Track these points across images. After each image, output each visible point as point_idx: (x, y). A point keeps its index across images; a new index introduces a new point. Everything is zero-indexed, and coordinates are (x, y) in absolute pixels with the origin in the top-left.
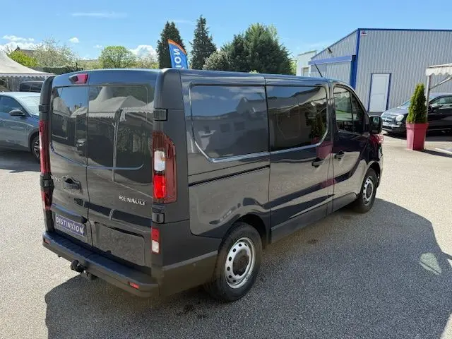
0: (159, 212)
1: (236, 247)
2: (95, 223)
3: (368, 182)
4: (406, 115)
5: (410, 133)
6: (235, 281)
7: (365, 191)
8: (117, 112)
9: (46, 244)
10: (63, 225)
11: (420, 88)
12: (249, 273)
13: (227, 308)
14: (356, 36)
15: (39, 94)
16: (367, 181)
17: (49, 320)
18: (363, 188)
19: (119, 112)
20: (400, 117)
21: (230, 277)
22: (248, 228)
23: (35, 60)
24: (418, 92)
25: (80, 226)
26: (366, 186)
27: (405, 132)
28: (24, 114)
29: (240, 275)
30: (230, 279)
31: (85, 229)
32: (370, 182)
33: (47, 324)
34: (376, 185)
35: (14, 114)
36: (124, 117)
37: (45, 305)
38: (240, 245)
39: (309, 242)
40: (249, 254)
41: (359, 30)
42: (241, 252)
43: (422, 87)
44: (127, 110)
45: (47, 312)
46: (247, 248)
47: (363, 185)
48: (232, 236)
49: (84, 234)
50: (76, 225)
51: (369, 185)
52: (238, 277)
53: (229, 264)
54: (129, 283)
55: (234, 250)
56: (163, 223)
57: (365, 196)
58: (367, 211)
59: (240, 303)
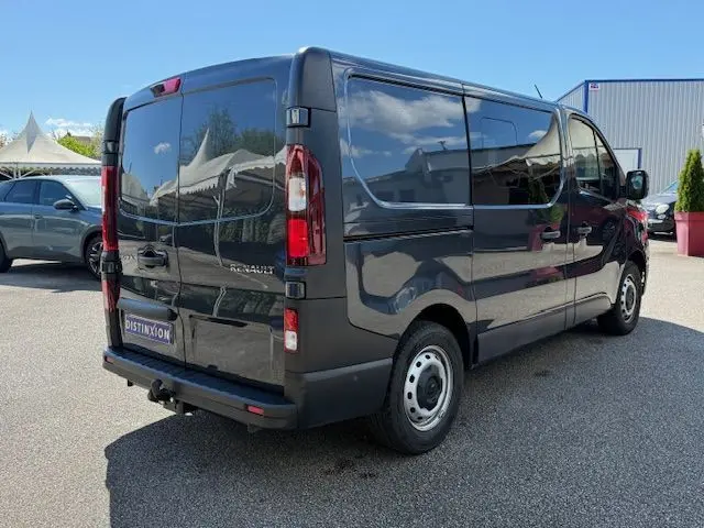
0: (298, 279)
1: (422, 358)
2: (191, 316)
3: (628, 283)
4: (672, 205)
5: (682, 229)
6: (420, 418)
7: (623, 298)
8: (222, 175)
9: (108, 364)
10: (136, 332)
11: (694, 155)
12: (444, 408)
13: (409, 465)
14: (581, 91)
15: (99, 178)
16: (626, 282)
17: (111, 481)
18: (620, 293)
19: (224, 176)
20: (662, 208)
21: (413, 410)
22: (440, 330)
23: (93, 148)
24: (692, 162)
25: (164, 328)
26: (625, 289)
27: (674, 230)
28: (76, 207)
29: (430, 409)
30: (413, 415)
31: (173, 333)
32: (631, 283)
33: (107, 486)
34: (641, 290)
35: (61, 207)
36: (232, 183)
37: (106, 461)
38: (428, 357)
39: (537, 375)
40: (443, 376)
41: (587, 82)
42: (430, 368)
43: (698, 154)
44: (236, 169)
45: (108, 470)
46: (439, 363)
47: (621, 287)
48: (416, 339)
49: (172, 341)
50: (159, 326)
51: (629, 289)
52: (424, 412)
53: (410, 387)
54: (247, 406)
55: (419, 365)
56: (305, 298)
57: (624, 307)
58: (629, 332)
59: (430, 457)
